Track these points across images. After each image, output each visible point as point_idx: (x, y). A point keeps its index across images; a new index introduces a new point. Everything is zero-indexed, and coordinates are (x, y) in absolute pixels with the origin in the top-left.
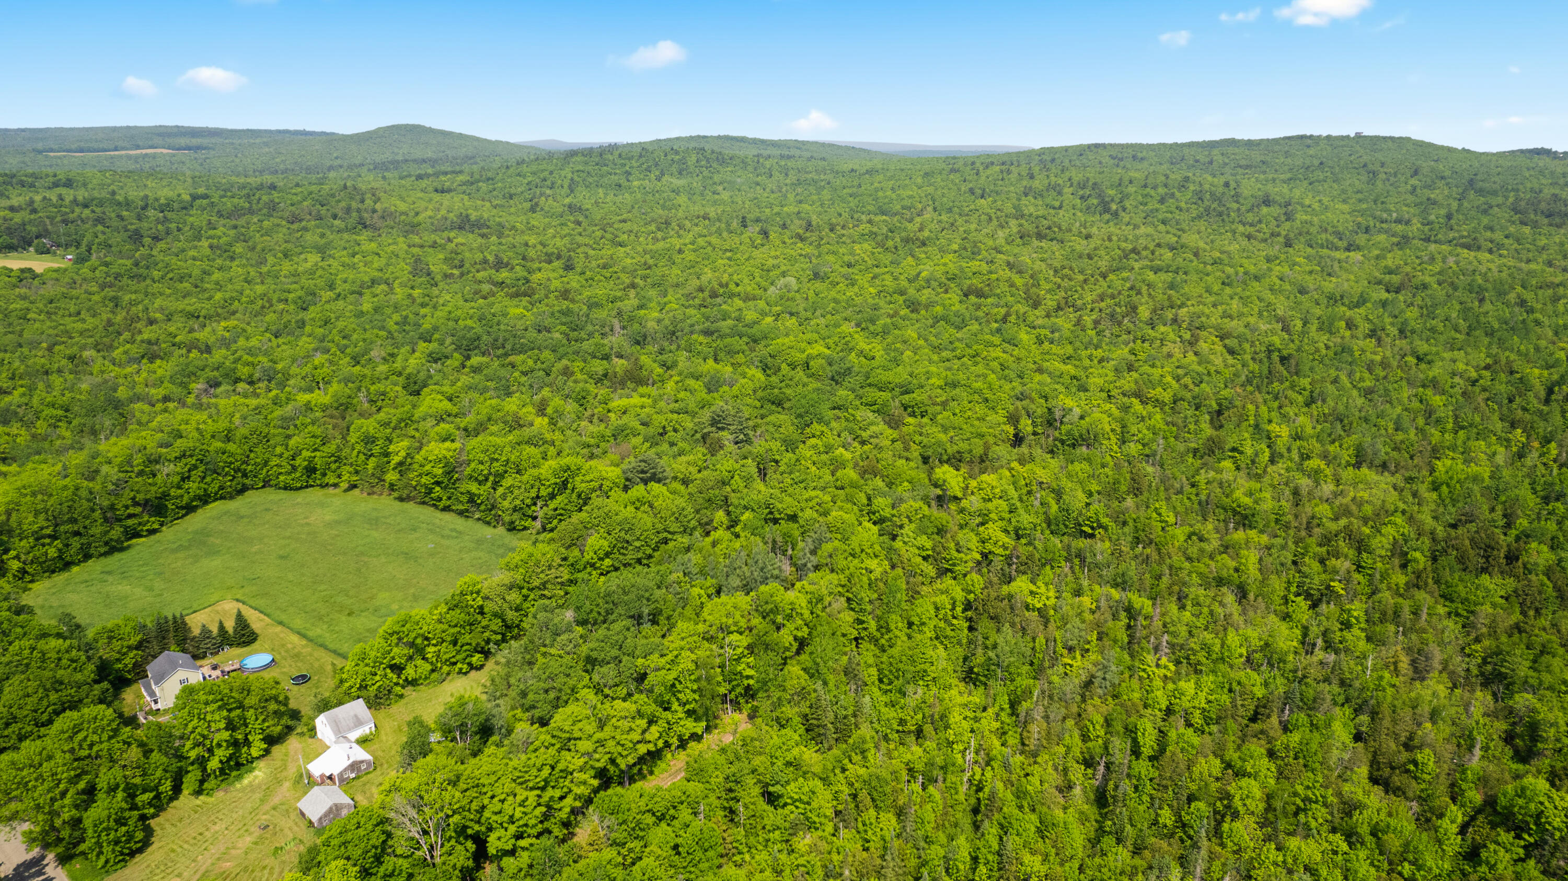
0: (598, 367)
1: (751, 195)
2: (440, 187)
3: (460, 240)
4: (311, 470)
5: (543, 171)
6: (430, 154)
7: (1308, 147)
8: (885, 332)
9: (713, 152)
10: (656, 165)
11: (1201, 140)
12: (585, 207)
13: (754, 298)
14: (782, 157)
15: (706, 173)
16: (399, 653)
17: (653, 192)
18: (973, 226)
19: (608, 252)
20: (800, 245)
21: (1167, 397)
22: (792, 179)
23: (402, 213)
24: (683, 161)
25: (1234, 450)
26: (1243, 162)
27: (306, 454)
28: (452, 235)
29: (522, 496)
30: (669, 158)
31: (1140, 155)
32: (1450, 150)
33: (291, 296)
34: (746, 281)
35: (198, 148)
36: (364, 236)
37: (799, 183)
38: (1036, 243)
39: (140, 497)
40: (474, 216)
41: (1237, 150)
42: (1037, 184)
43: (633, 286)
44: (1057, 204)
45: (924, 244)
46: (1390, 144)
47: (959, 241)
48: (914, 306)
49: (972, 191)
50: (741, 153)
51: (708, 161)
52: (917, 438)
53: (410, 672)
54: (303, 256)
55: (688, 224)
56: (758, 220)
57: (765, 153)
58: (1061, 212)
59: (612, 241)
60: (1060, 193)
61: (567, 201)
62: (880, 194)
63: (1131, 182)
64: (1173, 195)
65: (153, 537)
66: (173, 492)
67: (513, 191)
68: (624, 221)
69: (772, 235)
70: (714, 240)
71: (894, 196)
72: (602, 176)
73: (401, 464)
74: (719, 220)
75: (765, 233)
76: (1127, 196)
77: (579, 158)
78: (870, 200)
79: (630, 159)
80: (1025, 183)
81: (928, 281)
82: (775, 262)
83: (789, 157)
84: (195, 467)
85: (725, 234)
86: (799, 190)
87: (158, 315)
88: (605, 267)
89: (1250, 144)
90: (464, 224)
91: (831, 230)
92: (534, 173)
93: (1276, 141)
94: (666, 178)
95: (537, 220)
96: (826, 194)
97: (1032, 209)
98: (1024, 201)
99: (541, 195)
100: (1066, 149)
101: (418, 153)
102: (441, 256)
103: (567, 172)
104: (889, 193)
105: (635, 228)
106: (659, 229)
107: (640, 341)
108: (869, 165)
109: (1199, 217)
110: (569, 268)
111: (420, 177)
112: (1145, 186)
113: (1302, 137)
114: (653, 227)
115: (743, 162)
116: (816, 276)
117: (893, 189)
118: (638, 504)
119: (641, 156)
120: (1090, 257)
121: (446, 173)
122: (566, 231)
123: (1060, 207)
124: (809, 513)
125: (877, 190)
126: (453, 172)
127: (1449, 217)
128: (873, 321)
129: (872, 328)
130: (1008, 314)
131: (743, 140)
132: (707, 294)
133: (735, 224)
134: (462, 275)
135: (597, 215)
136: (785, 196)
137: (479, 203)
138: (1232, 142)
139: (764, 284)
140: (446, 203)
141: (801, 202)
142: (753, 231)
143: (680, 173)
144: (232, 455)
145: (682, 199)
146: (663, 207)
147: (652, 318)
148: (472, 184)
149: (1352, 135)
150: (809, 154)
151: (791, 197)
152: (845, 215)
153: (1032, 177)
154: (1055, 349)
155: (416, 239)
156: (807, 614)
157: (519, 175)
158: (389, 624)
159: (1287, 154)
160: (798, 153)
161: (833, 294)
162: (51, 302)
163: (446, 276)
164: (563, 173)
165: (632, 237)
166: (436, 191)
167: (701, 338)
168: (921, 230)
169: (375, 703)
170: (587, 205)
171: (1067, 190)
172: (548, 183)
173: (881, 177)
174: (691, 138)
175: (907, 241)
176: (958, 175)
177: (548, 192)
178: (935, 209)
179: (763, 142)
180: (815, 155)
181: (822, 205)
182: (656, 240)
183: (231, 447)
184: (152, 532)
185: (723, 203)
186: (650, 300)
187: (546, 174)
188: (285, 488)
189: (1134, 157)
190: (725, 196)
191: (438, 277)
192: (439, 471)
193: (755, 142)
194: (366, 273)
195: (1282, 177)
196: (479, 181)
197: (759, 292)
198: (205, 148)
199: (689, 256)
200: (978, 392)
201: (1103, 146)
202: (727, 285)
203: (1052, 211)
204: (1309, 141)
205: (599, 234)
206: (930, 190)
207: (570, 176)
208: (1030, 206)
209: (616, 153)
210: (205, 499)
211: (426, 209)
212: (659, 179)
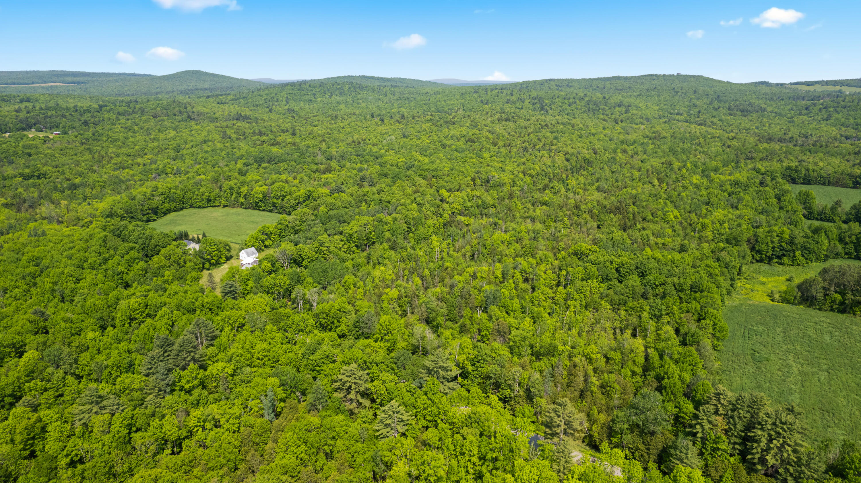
0: (314, 167)
1: (376, 105)
2: (220, 102)
3: (239, 124)
4: (209, 200)
5: (271, 93)
6: (207, 86)
7: (654, 80)
8: (430, 155)
9: (357, 84)
10: (328, 90)
11: (603, 77)
12: (295, 110)
13: (377, 145)
14: (392, 86)
15: (353, 94)
16: (264, 237)
17: (328, 103)
18: (477, 116)
19: (310, 128)
20: (398, 124)
21: (534, 173)
22: (397, 96)
23: (207, 113)
24: (342, 88)
25: (552, 188)
26: (620, 88)
27: (206, 194)
28: (235, 122)
29: (293, 202)
30: (335, 86)
31: (570, 84)
32: (720, 82)
33: (170, 147)
34: (373, 138)
35: (79, 83)
36: (193, 123)
37: (400, 99)
38: (504, 122)
39: (150, 207)
40: (243, 114)
41: (619, 81)
42: (513, 98)
43: (324, 140)
44: (520, 107)
45: (454, 124)
46: (693, 79)
47: (470, 122)
48: (444, 146)
49: (482, 101)
50: (371, 85)
51: (354, 88)
52: (435, 184)
53: (266, 243)
54: (167, 131)
55: (346, 117)
56: (379, 115)
57: (383, 84)
58: (522, 111)
59: (311, 125)
60: (523, 102)
61: (286, 107)
62: (439, 103)
63: (558, 97)
64: (575, 103)
65: (155, 222)
66: (160, 207)
67: (257, 103)
68: (315, 116)
69: (386, 121)
70: (359, 123)
71: (445, 104)
72: (301, 96)
73: (246, 195)
74: (361, 115)
75: (382, 120)
76: (554, 103)
77: (289, 87)
78: (433, 106)
79: (315, 87)
80: (508, 97)
81: (452, 137)
82: (387, 131)
83: (396, 86)
84: (166, 199)
85: (364, 121)
86: (400, 102)
87: (112, 155)
88: (310, 134)
89: (626, 78)
90: (239, 117)
91: (413, 119)
92: (267, 95)
93: (639, 77)
94: (333, 97)
95: (273, 116)
96: (413, 104)
97: (509, 109)
98: (506, 106)
99: (273, 104)
100: (535, 82)
101: (201, 85)
102: (233, 131)
103: (284, 94)
104: (443, 103)
105: (321, 119)
106: (332, 119)
107: (330, 159)
108: (436, 90)
109: (584, 112)
110: (294, 134)
111: (208, 97)
112: (564, 99)
113: (652, 75)
114: (329, 119)
115: (372, 89)
116: (404, 136)
117: (445, 101)
118: (336, 199)
119: (320, 86)
120: (526, 128)
121: (222, 95)
122: (288, 121)
123: (522, 108)
124: (393, 200)
125: (437, 102)
126: (225, 94)
127: (699, 112)
128: (426, 151)
129: (425, 153)
130: (482, 148)
131: (372, 78)
132: (356, 143)
133: (368, 117)
134: (245, 138)
135: (302, 114)
136: (393, 105)
137: (243, 108)
138: (618, 78)
139: (381, 139)
140: (227, 109)
141: (400, 107)
142: (377, 120)
143: (341, 94)
144: (179, 195)
145: (342, 106)
146: (333, 110)
147: (333, 151)
148: (236, 100)
149: (675, 74)
150: (405, 85)
151: (396, 105)
152: (420, 113)
153: (512, 95)
154: (496, 159)
155: (218, 124)
156: (392, 222)
157: (259, 95)
158: (260, 227)
159: (642, 83)
160: (400, 84)
161: (411, 142)
162: (62, 150)
163: (237, 139)
164: (282, 94)
165: (320, 123)
166: (218, 103)
167: (355, 157)
168: (453, 118)
169: (259, 250)
170: (297, 109)
171: (527, 101)
172: (275, 99)
173: (441, 95)
174: (345, 77)
175: (446, 122)
176: (478, 94)
177: (276, 103)
178: (464, 110)
179: (383, 79)
180: (409, 85)
181: (410, 109)
182: (332, 124)
183: (178, 192)
184: (154, 220)
185: (363, 108)
186: (332, 145)
187: (273, 95)
188: (199, 208)
189: (567, 85)
190: (364, 105)
191: (235, 139)
192: (261, 196)
193: (378, 79)
194: (201, 138)
195: (635, 94)
196: (239, 99)
197: (378, 142)
198: (83, 83)
199: (347, 129)
200: (462, 172)
201: (554, 80)
202: (365, 140)
203: (518, 110)
204: (654, 77)
205: (304, 122)
206: (463, 101)
207: (285, 96)
208: (508, 108)
209: (308, 85)
210: (170, 211)
211: (218, 111)
212: (330, 97)
